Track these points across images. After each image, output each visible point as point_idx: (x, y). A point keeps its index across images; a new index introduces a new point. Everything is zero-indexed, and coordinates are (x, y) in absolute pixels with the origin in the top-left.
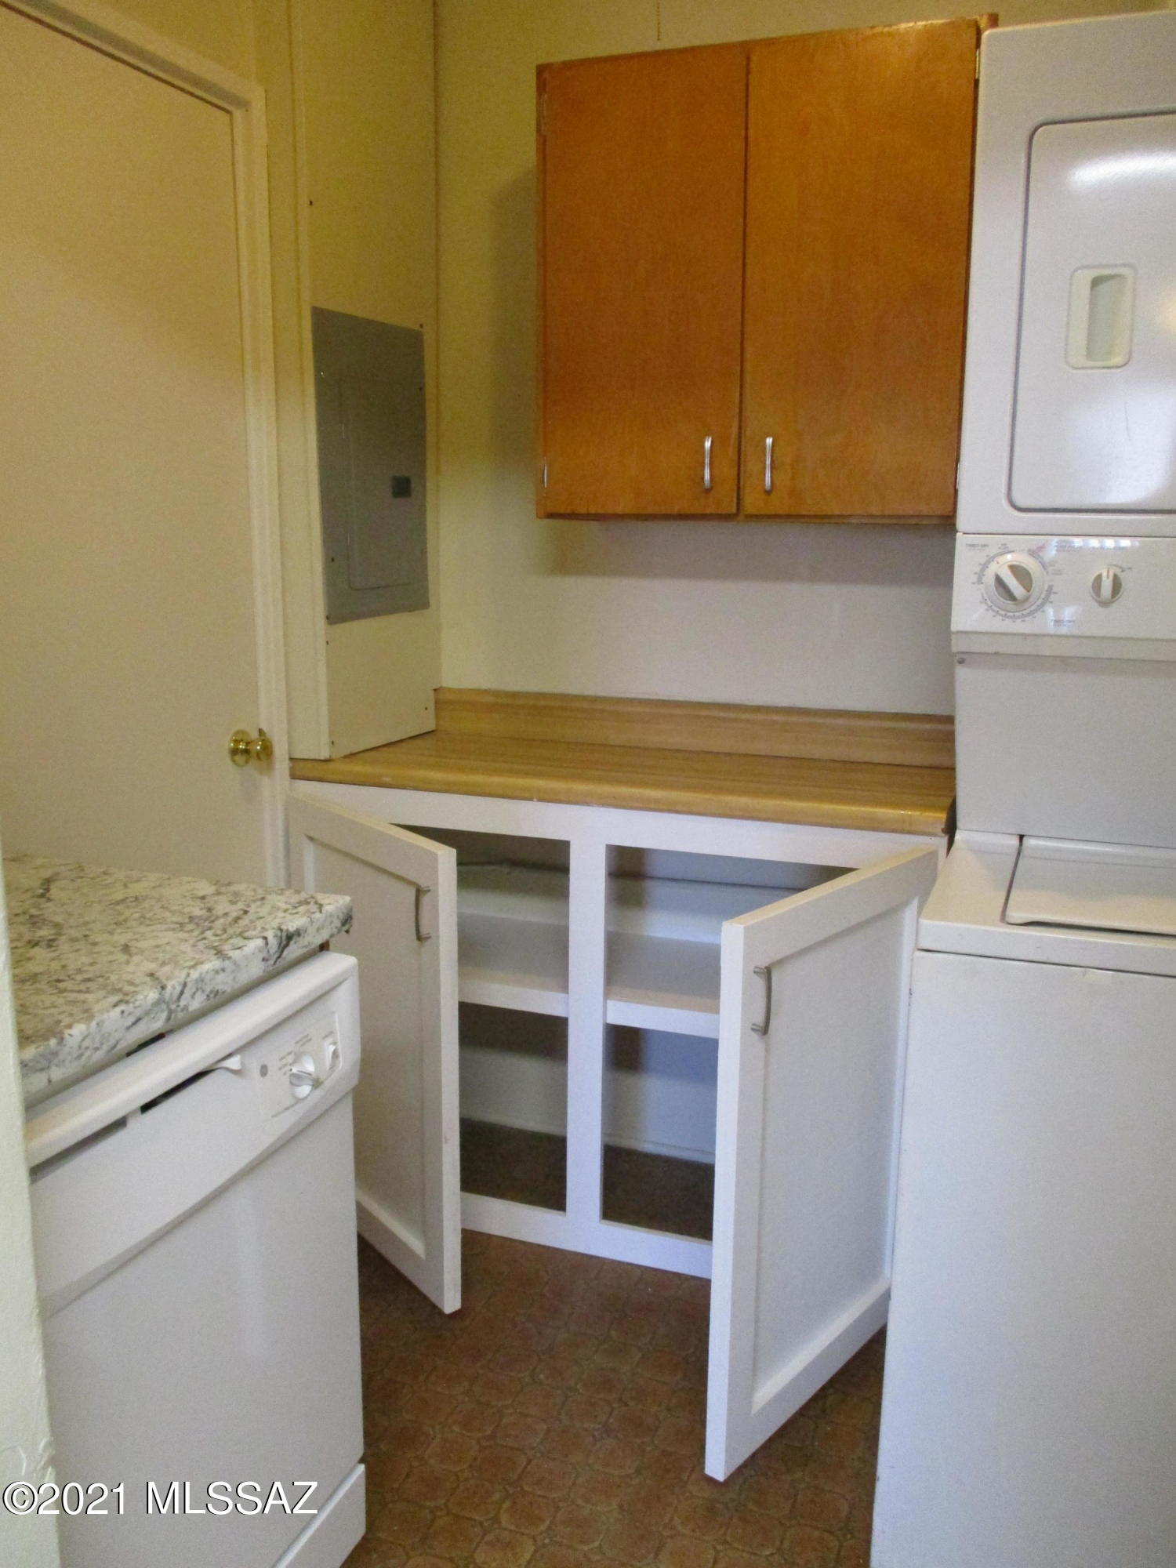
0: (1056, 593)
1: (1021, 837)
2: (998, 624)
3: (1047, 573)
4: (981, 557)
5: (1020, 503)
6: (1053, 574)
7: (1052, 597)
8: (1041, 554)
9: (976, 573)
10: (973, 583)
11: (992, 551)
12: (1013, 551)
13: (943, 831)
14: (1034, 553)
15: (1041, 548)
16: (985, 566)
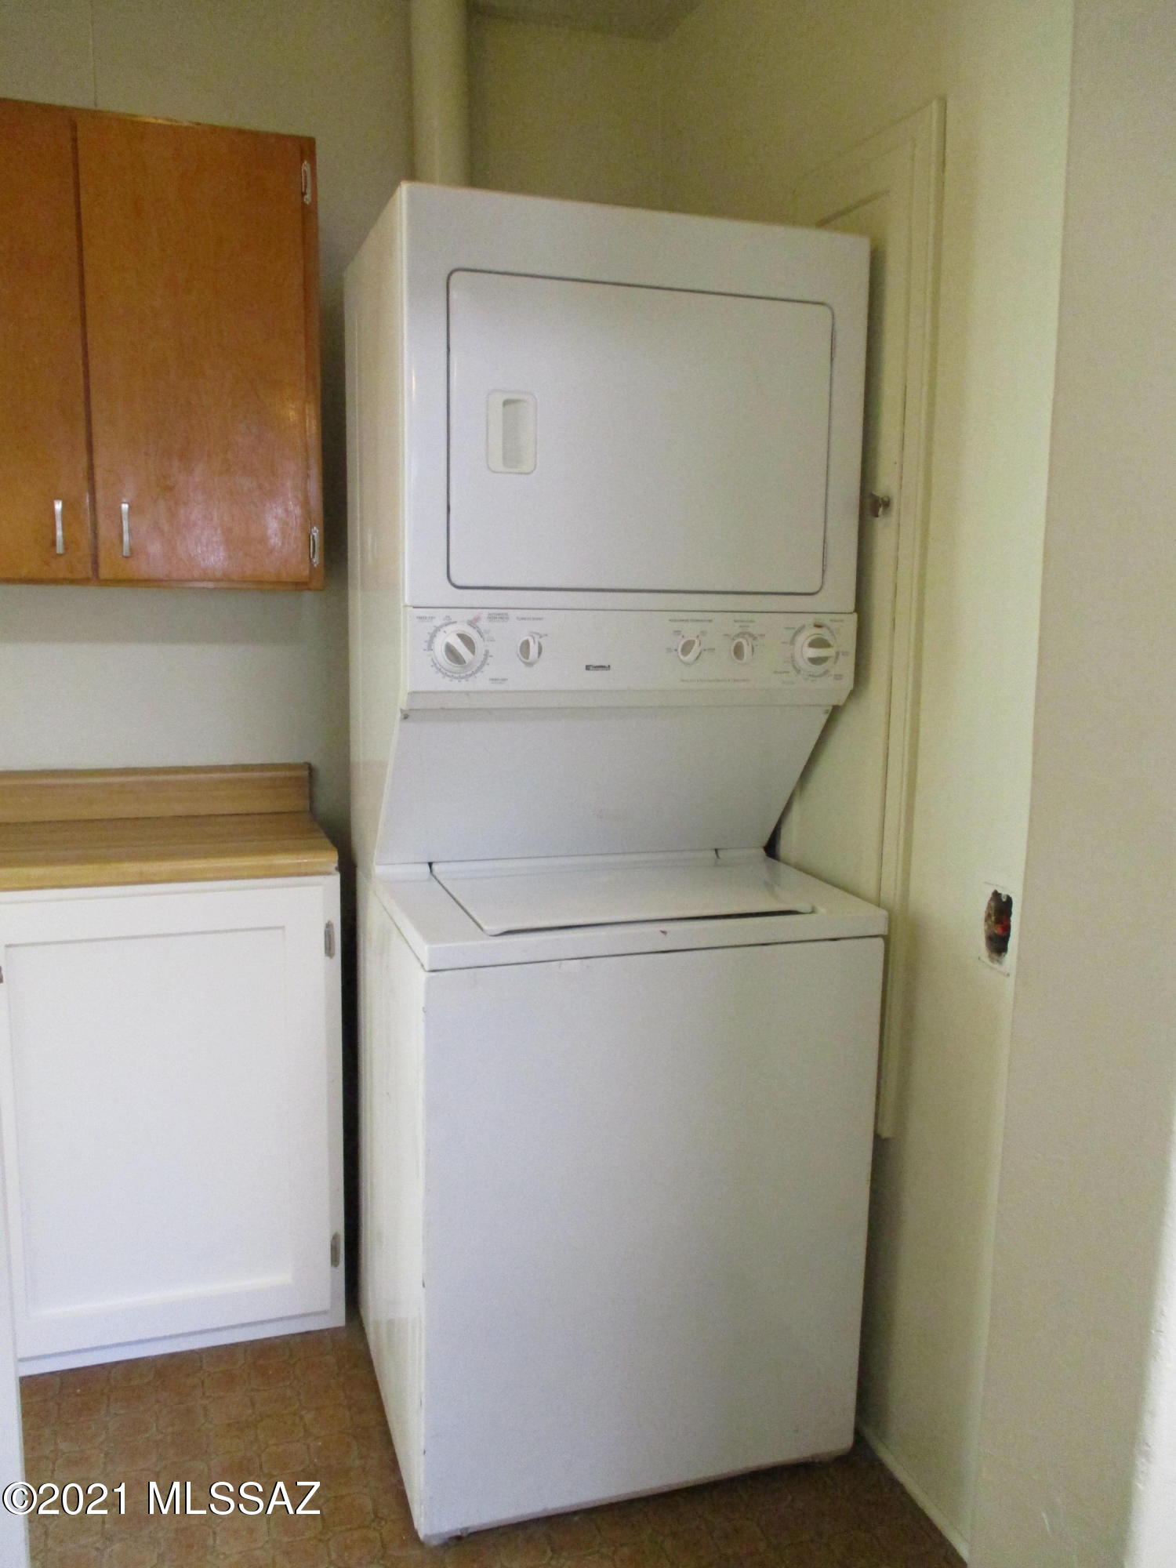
0: (491, 656)
1: (430, 864)
2: (444, 684)
3: (484, 640)
4: (429, 627)
5: (459, 583)
6: (488, 640)
7: (489, 660)
8: (477, 624)
9: (426, 642)
10: (425, 650)
11: (438, 622)
12: (455, 622)
13: (336, 869)
14: (472, 623)
15: (477, 619)
16: (433, 636)
